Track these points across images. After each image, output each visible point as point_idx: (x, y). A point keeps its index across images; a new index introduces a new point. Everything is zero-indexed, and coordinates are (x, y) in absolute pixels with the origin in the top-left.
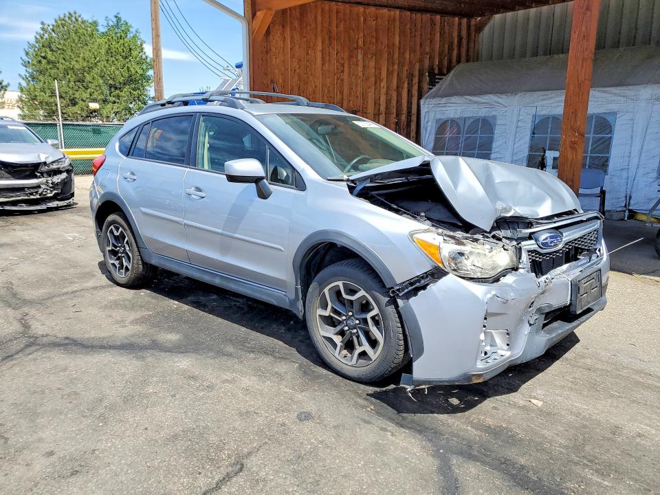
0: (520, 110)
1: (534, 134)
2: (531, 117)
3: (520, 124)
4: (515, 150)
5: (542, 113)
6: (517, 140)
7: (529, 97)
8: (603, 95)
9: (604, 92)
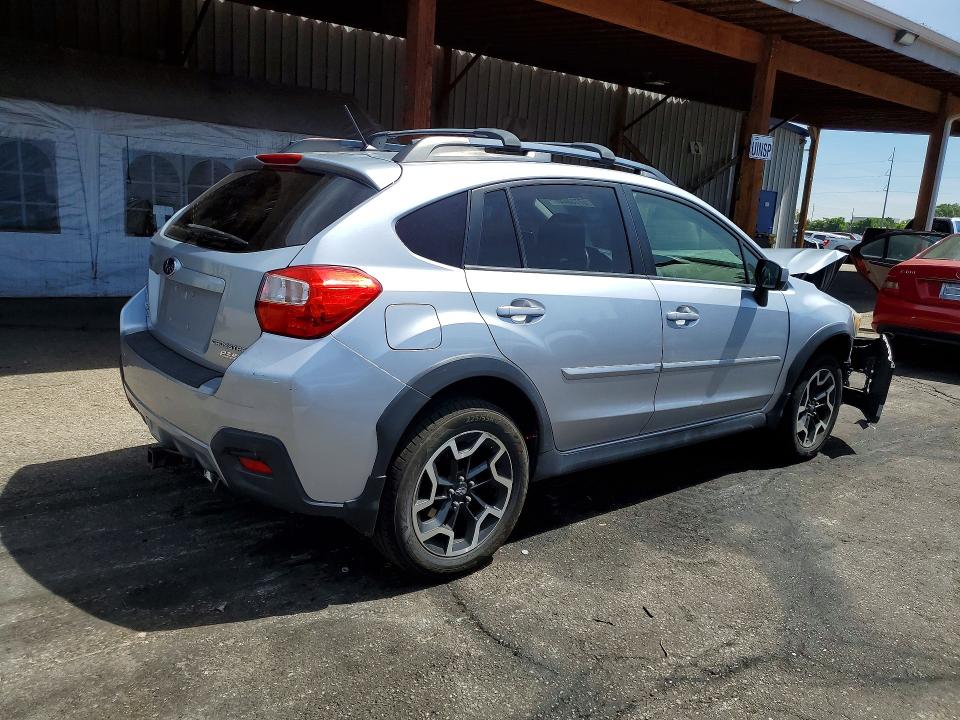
0: (99, 138)
1: (129, 178)
2: (120, 151)
3: (103, 160)
4: (102, 205)
5: (138, 147)
6: (102, 186)
7: (111, 119)
8: (220, 134)
9: (220, 130)
